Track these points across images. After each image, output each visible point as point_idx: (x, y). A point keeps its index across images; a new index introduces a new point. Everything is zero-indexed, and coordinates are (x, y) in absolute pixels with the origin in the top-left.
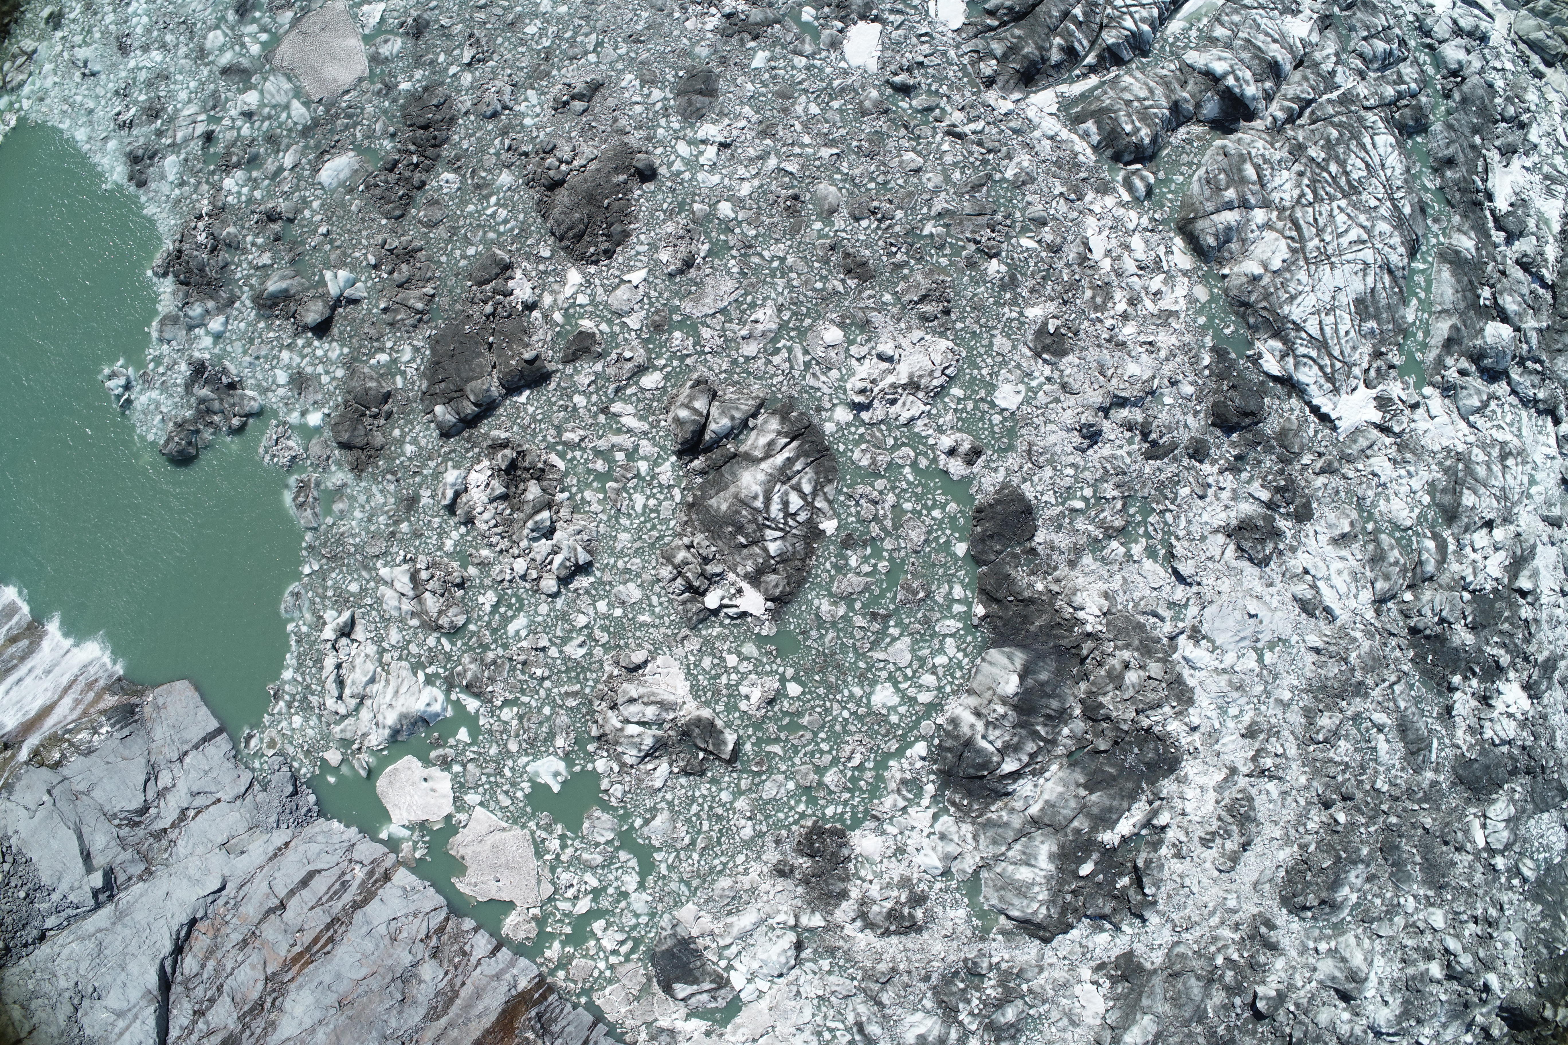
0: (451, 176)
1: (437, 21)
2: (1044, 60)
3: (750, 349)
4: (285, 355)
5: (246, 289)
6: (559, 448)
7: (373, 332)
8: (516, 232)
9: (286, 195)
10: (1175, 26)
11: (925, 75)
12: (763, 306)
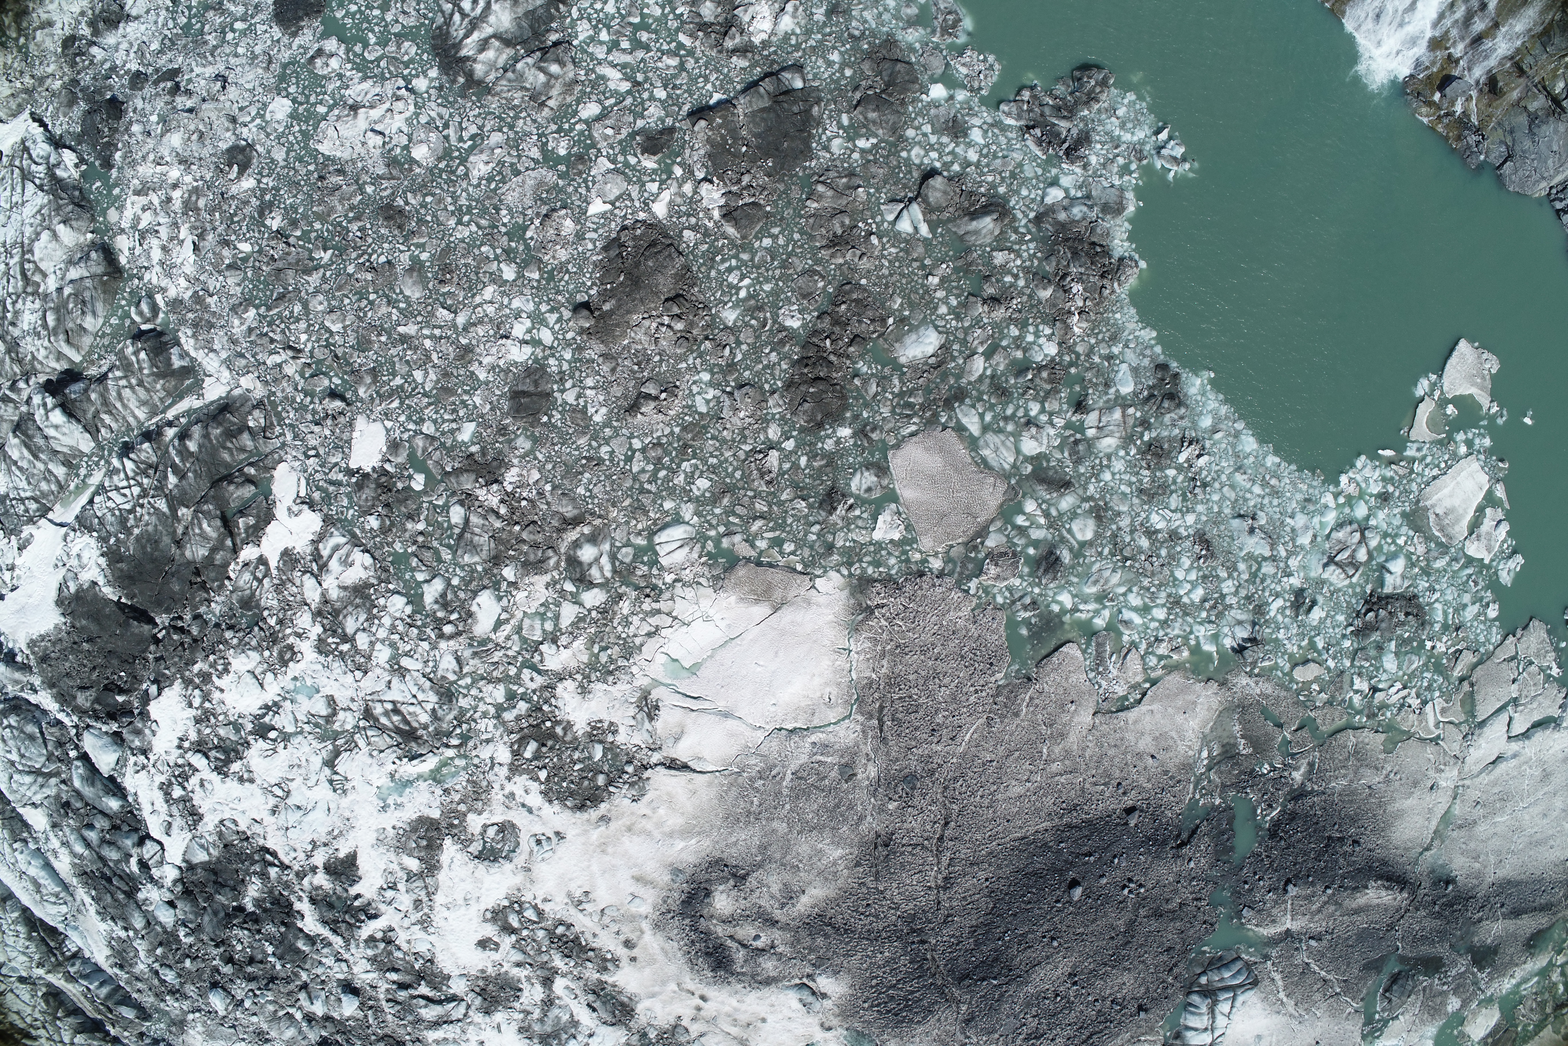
0: (789, 323)
1: (810, 506)
2: (206, 427)
3: (496, 138)
4: (973, 156)
5: (1022, 230)
6: (682, 52)
7: (873, 169)
8: (718, 258)
9: (977, 322)
10: (97, 478)
11: (314, 412)
12: (480, 179)
